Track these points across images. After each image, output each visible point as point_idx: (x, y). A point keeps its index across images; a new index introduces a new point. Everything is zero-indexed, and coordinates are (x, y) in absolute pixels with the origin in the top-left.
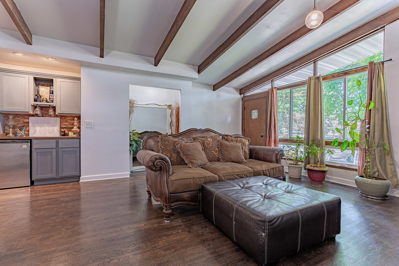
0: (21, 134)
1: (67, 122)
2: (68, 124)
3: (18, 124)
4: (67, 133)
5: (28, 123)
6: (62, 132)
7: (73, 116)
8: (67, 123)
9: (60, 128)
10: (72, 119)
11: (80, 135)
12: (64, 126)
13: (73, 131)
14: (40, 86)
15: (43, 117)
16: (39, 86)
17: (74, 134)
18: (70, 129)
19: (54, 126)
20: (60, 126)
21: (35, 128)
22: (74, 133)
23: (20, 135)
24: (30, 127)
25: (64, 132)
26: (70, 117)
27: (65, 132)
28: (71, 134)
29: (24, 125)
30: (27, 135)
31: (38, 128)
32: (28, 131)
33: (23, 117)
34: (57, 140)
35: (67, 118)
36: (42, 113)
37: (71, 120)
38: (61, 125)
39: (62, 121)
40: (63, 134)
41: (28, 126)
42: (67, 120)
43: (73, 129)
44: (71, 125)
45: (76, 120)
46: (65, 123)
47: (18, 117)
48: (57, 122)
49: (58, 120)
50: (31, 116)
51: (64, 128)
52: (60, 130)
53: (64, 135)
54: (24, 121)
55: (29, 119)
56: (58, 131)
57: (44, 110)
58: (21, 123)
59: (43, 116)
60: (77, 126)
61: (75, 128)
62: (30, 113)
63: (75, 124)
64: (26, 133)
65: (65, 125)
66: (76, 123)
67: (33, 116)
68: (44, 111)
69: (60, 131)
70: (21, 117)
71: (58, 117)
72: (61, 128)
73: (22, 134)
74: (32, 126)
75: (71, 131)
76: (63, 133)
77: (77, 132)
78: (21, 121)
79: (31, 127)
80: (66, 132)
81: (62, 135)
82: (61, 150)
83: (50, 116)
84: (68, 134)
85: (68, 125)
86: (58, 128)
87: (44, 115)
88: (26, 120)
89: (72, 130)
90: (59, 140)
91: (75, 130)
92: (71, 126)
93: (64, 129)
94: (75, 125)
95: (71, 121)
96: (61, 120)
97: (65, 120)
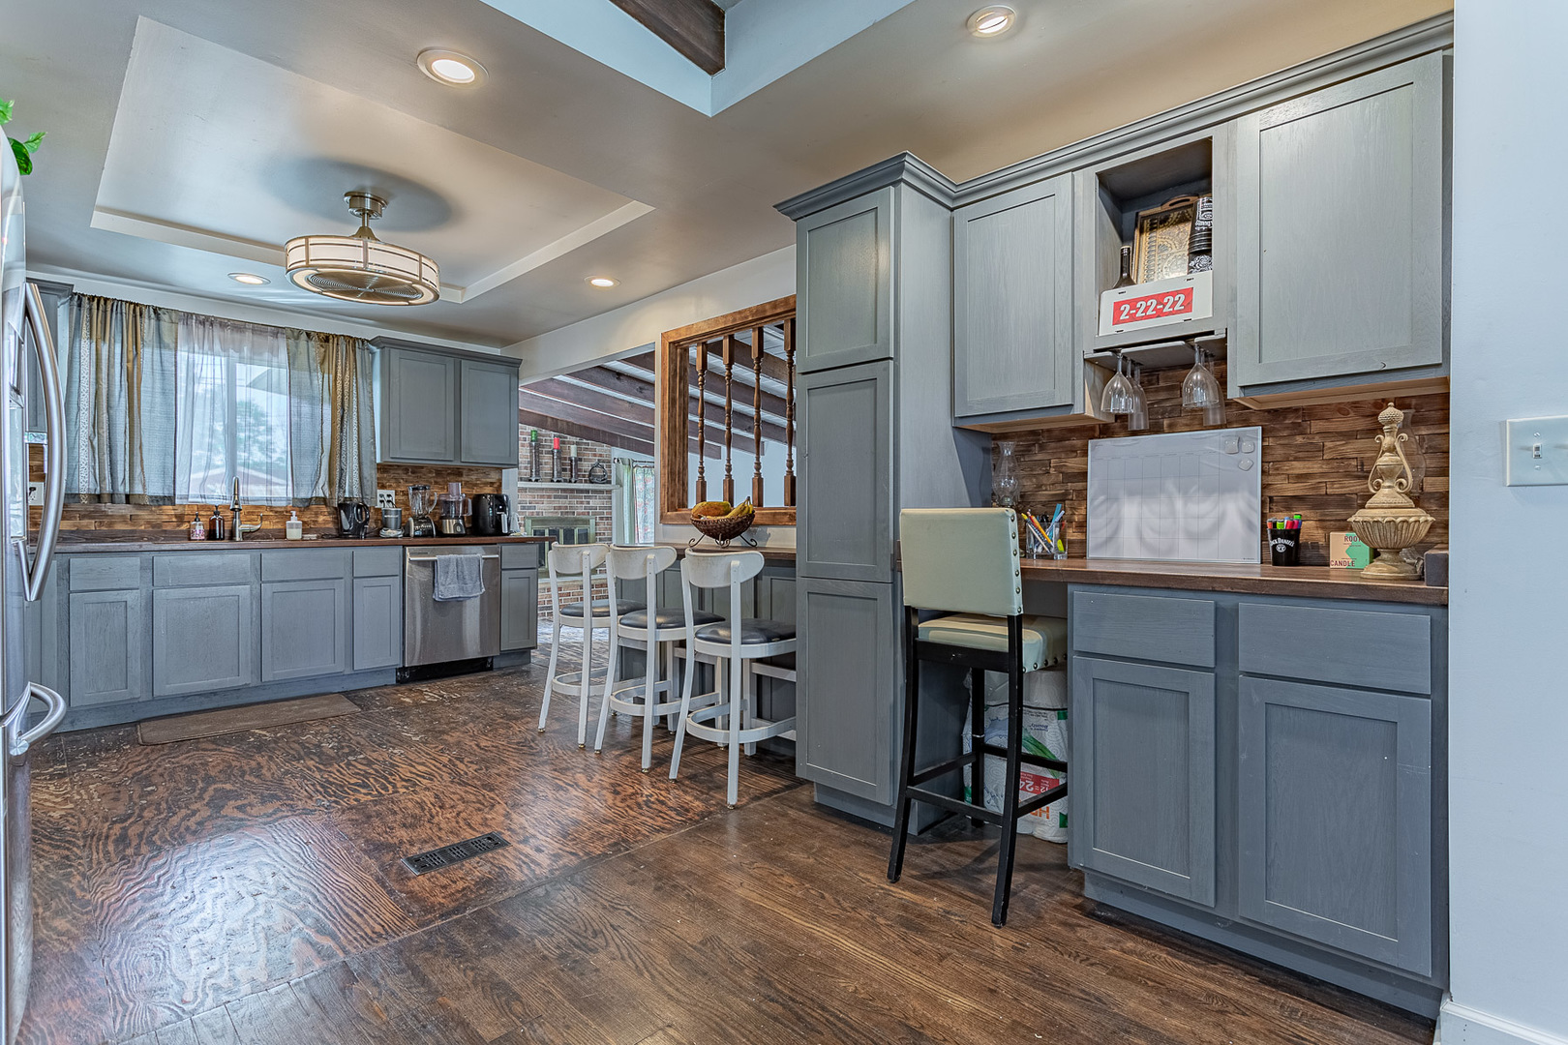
0: (1047, 543)
1: (1314, 451)
2: (1325, 468)
3: (1039, 487)
4: (1315, 546)
5: (1083, 475)
6: (1275, 535)
7: (1369, 397)
8: (1315, 467)
9: (1263, 502)
10: (1362, 424)
11: (1440, 570)
12: (1292, 489)
13: (1365, 532)
14: (1141, 232)
15: (1157, 432)
16: (1137, 233)
17: (1375, 554)
18: (1338, 509)
19: (1221, 488)
20: (1264, 487)
21: (1115, 506)
22: (1378, 543)
23: (1040, 550)
24: (1092, 500)
25: (1293, 533)
26: (1341, 410)
27: (1298, 531)
28: (1345, 552)
29: (1066, 493)
30: (1076, 550)
31: (1130, 511)
32: (1082, 526)
33: (1059, 444)
34: (1227, 601)
35: (1317, 426)
36: (1150, 410)
37: (1349, 436)
38: (1270, 480)
39: (1279, 452)
40: (1281, 549)
41: (1082, 495)
42: (1317, 439)
43: (1362, 506)
44: (1348, 475)
45: (1391, 422)
46: (1299, 467)
47: (1042, 448)
48: (1246, 463)
49: (1246, 446)
50: (1097, 434)
51: (1290, 502)
52: (1263, 516)
53: (1292, 557)
54: (1063, 470)
55: (1085, 454)
56: (1250, 525)
57: (1162, 384)
58: (1053, 479)
59: (1155, 428)
60: (1409, 481)
61: (1387, 504)
62: (1077, 410)
63: (1385, 460)
64: (1072, 534)
65: (1301, 477)
66: (1392, 450)
67: (1106, 431)
68: (1162, 396)
69: (1263, 527)
70: (1053, 445)
71: (1253, 419)
72: (1268, 502)
73: (1050, 547)
74: (1102, 498)
75: (1345, 526)
76: (1282, 545)
77: (1405, 535)
78: (1052, 471)
79: (1096, 503)
80: (1310, 530)
81: (1278, 560)
82: (1253, 695)
83: (1197, 420)
84: (1322, 552)
85: (1323, 474)
86: (1251, 506)
87: (1166, 422)
88: (1073, 464)
89: (1360, 516)
90: (1245, 605)
91: (1388, 515)
92: (1353, 486)
93: (1289, 509)
94: (1388, 473)
95: (1351, 448)
96: (1270, 442)
97: (1299, 439)
